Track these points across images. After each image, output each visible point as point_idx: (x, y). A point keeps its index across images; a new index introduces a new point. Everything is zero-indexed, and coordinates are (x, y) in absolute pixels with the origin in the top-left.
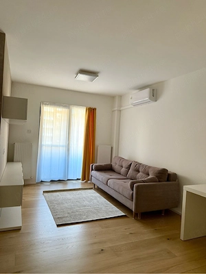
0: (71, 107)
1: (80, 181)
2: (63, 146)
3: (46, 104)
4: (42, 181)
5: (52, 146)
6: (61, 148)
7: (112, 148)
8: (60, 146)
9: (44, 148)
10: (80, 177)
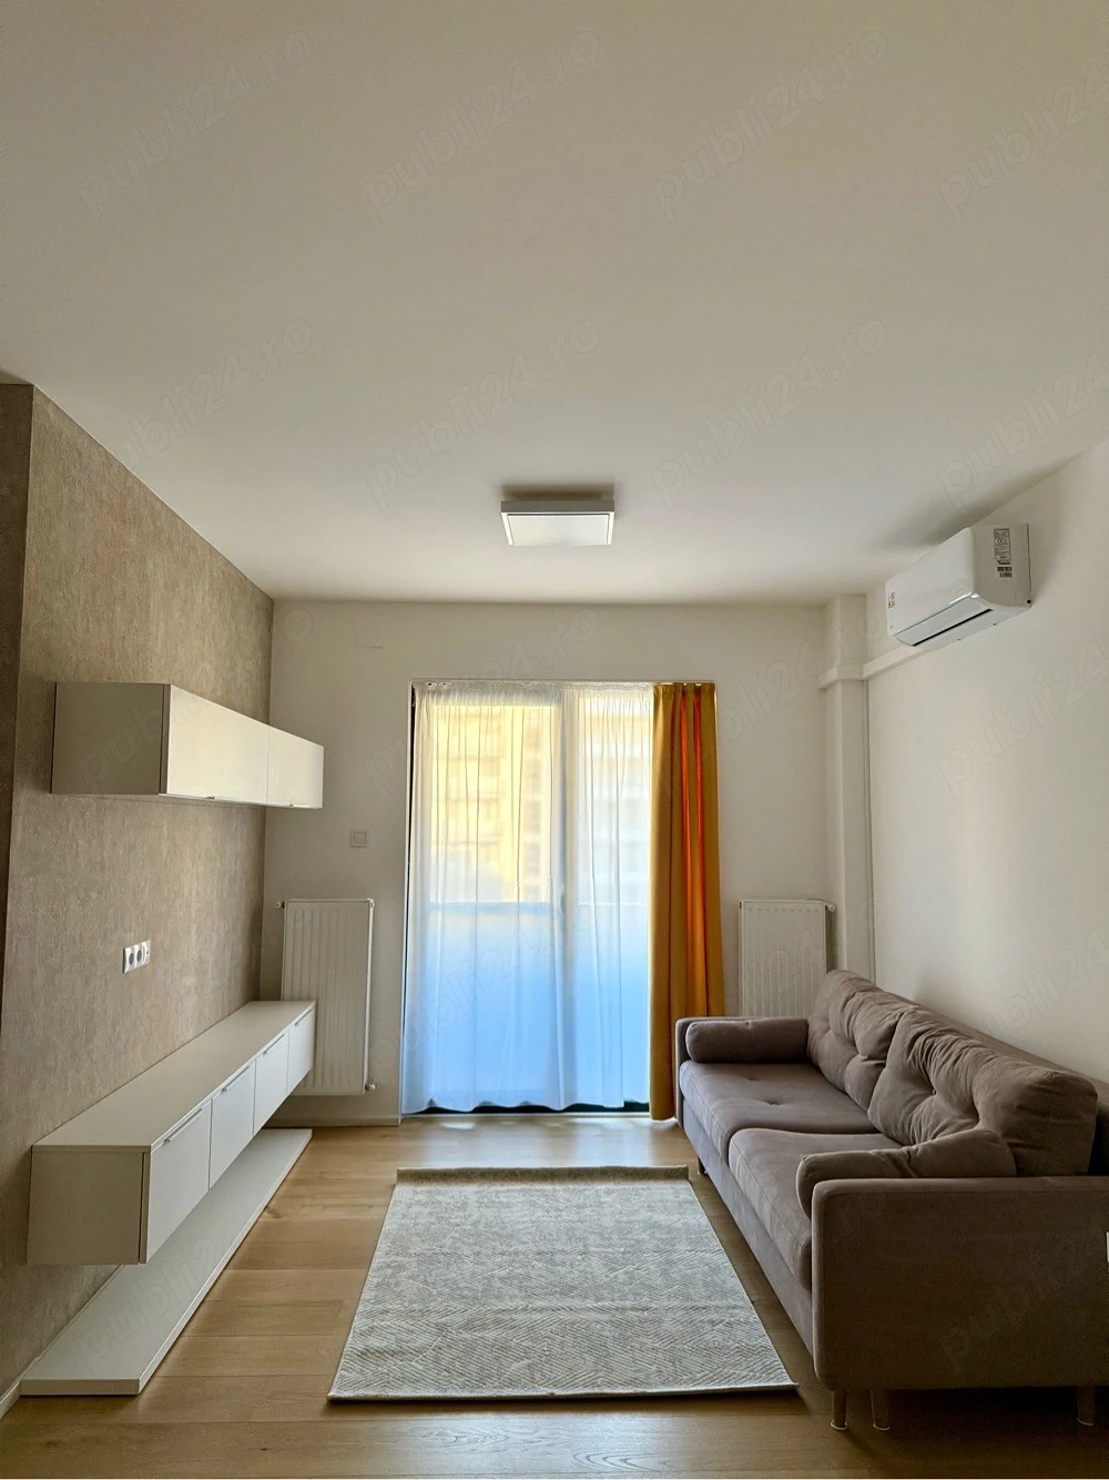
0: (572, 690)
1: (646, 1120)
2: (536, 909)
3: (438, 692)
4: (433, 1110)
5: (477, 910)
6: (527, 920)
7: (831, 918)
8: (519, 909)
9: (436, 922)
10: (645, 1097)
